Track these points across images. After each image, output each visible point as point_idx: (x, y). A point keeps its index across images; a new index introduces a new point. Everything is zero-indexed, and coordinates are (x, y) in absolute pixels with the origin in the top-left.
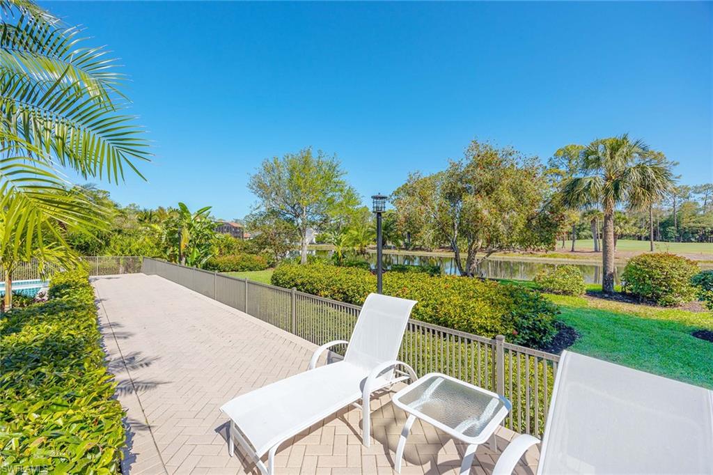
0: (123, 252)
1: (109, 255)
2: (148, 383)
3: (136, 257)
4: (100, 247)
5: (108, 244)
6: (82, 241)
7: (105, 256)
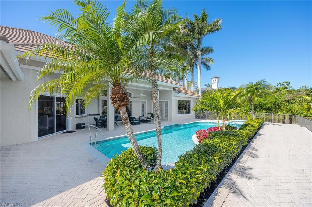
0: (287, 112)
1: (280, 113)
2: (238, 189)
3: (296, 115)
4: (276, 109)
5: (280, 108)
6: (267, 106)
7: (277, 114)
